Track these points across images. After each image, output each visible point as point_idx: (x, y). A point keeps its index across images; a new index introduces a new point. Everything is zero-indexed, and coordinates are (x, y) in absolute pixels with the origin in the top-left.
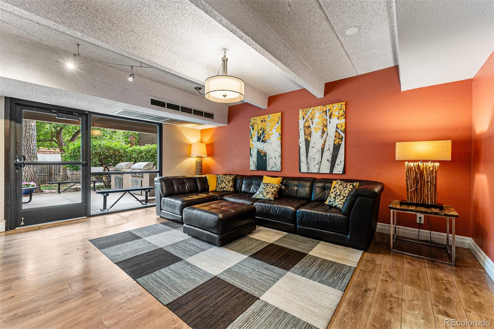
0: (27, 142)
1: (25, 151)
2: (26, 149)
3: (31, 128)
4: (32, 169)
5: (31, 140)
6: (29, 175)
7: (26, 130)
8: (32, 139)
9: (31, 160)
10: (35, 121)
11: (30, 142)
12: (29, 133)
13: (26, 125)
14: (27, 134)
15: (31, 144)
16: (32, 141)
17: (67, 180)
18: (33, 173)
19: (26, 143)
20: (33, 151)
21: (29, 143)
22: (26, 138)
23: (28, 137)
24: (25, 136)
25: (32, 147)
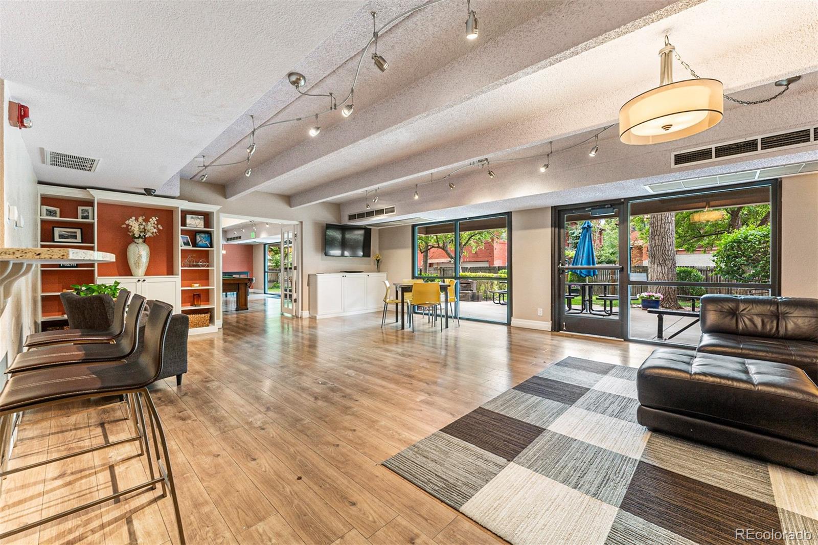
0: (661, 240)
1: (659, 253)
2: (661, 249)
3: (666, 221)
9: (665, 264)
10: (673, 213)
13: (662, 218)
15: (667, 243)
16: (668, 238)
20: (668, 253)
21: (664, 242)
22: (661, 236)
23: (663, 234)
24: (660, 232)
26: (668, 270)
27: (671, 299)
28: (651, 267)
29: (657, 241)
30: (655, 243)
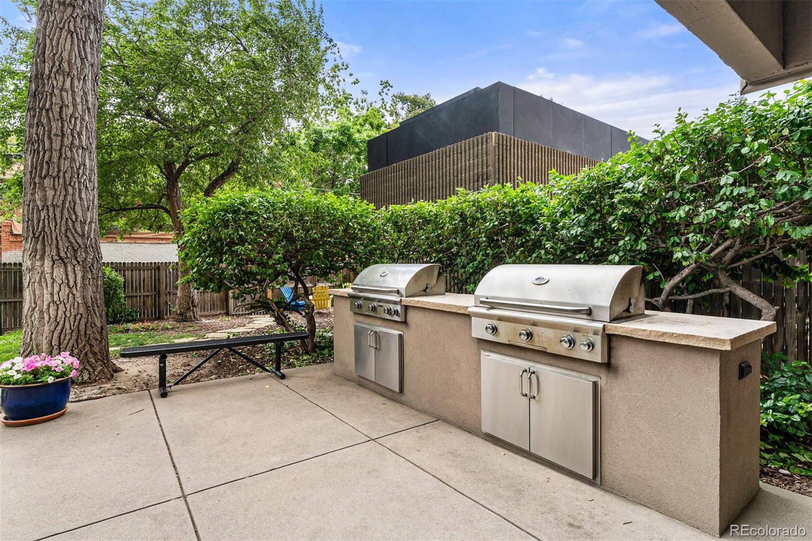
0: (63, 193)
1: (58, 227)
2: (62, 218)
3: (77, 142)
4: (78, 295)
5: (77, 186)
6: (68, 315)
7: (61, 149)
8: (80, 182)
9: (76, 258)
11: (73, 194)
12: (73, 160)
13: (62, 131)
14: (64, 165)
15: (78, 201)
16: (80, 189)
17: (193, 310)
18: (82, 310)
19: (62, 198)
20: (83, 228)
21: (69, 198)
22: (61, 181)
23: (68, 176)
24: (59, 171)
25: (80, 213)
26: (83, 278)
27: (95, 354)
28: (31, 270)
29: (50, 193)
30: (44, 199)
